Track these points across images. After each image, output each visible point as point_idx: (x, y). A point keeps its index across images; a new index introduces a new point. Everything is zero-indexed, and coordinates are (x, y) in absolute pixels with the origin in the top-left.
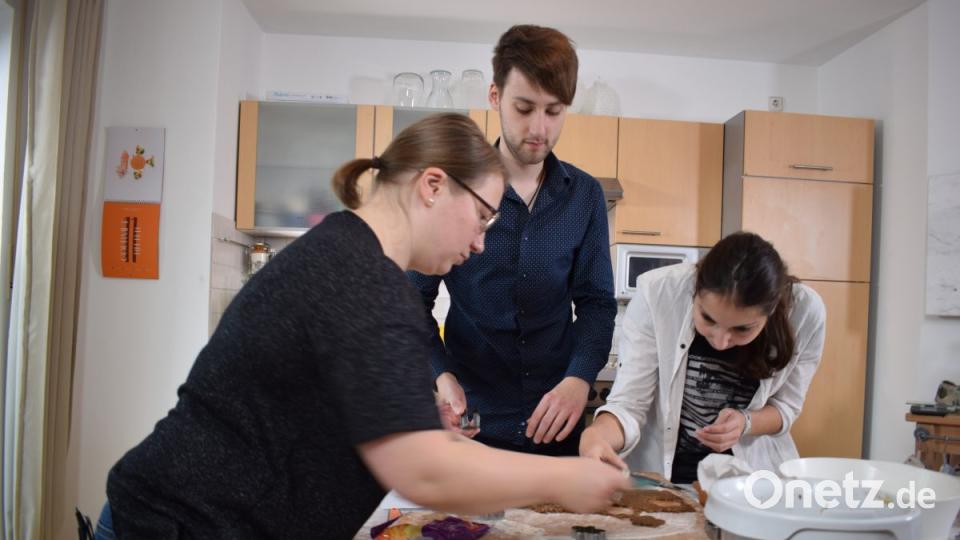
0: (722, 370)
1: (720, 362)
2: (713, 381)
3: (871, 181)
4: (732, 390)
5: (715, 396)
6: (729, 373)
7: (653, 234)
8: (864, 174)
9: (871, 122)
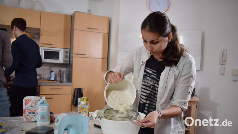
0: (152, 73)
1: (152, 70)
2: (148, 76)
3: (108, 33)
4: (154, 81)
5: (148, 81)
6: (154, 74)
7: (51, 45)
8: (106, 31)
9: (108, 18)
